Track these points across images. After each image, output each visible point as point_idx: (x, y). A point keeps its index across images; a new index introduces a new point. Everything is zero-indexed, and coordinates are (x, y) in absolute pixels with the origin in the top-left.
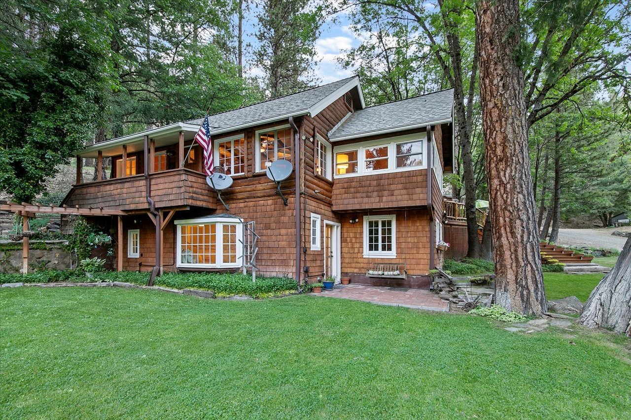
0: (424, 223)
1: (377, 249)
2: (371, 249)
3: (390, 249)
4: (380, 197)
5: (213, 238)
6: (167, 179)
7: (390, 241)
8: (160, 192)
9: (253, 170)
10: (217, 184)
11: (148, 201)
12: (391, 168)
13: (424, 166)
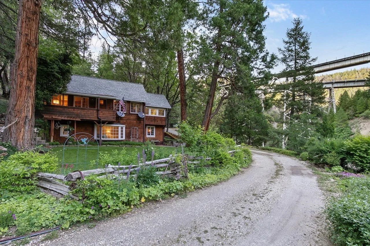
0: (162, 129)
1: (150, 135)
2: (148, 135)
3: (153, 135)
4: (155, 122)
5: (118, 131)
6: (107, 112)
7: (153, 133)
8: (104, 116)
9: (129, 112)
10: (120, 115)
11: (98, 118)
12: (157, 115)
13: (165, 116)
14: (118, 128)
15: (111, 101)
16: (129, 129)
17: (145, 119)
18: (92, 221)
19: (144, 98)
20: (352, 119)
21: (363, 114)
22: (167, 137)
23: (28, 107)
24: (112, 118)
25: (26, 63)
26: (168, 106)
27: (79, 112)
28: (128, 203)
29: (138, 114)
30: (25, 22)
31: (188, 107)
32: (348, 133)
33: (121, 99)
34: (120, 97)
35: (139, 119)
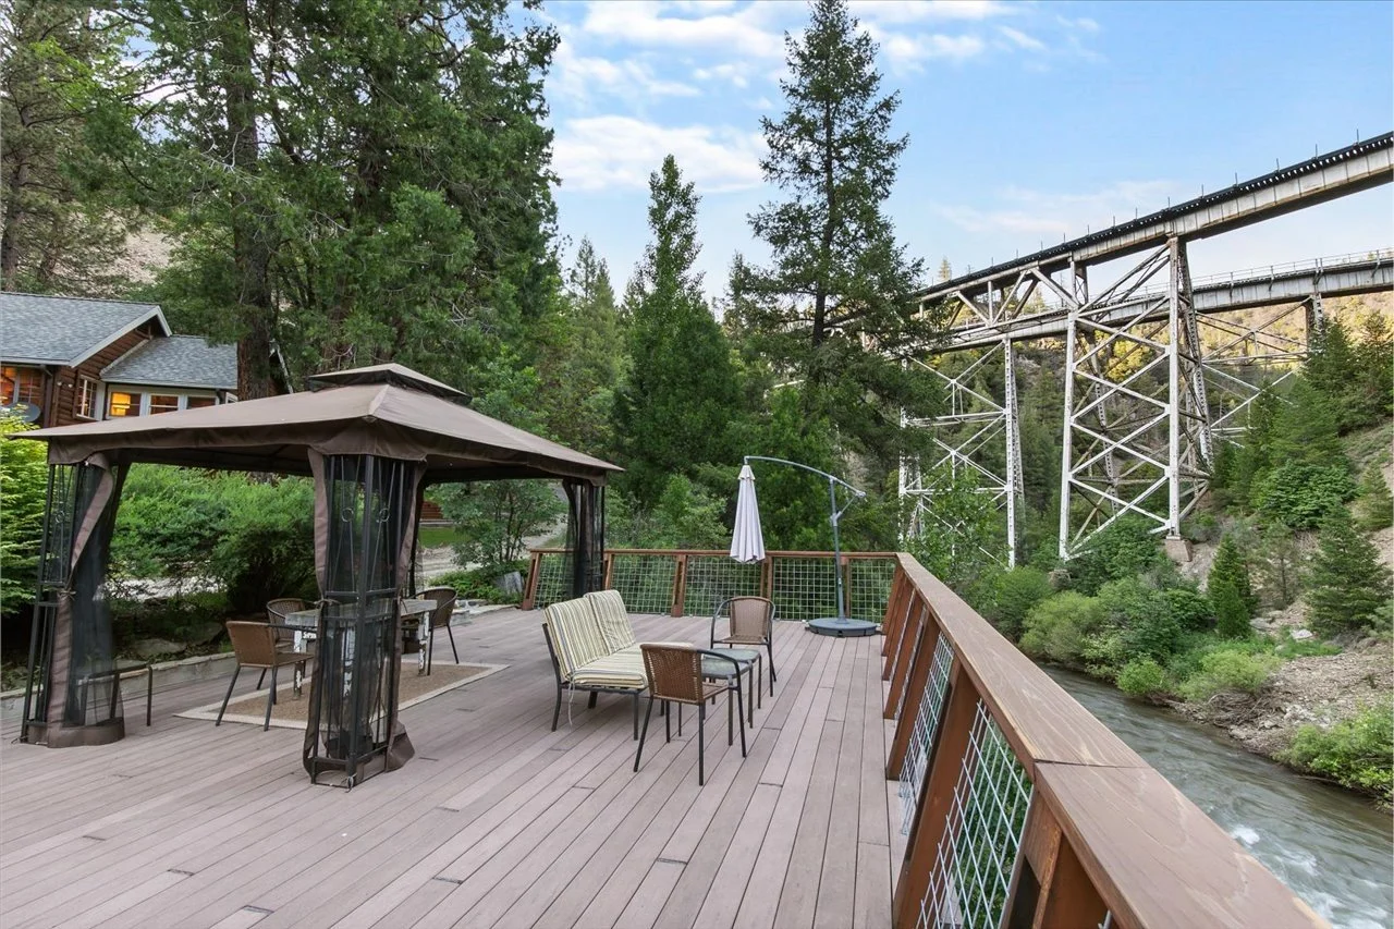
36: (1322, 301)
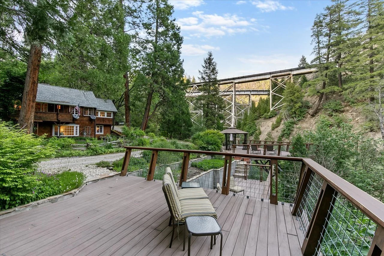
0: (109, 127)
1: (99, 132)
2: (97, 132)
3: (102, 132)
4: (103, 122)
5: (73, 129)
6: (66, 115)
7: (102, 130)
8: (63, 118)
9: (83, 115)
10: (75, 117)
11: (57, 120)
12: (106, 117)
13: (112, 117)
14: (73, 127)
15: (68, 107)
16: (83, 127)
17: (96, 120)
18: (95, 155)
19: (95, 104)
20: (258, 119)
21: (263, 116)
22: (113, 134)
23: (32, 117)
24: (68, 120)
25: (32, 93)
26: (115, 110)
27: (41, 115)
28: (105, 152)
29: (90, 117)
30: (33, 71)
31: (131, 112)
32: (254, 130)
33: (77, 105)
34: (76, 104)
35: (90, 120)
36: (252, 96)
